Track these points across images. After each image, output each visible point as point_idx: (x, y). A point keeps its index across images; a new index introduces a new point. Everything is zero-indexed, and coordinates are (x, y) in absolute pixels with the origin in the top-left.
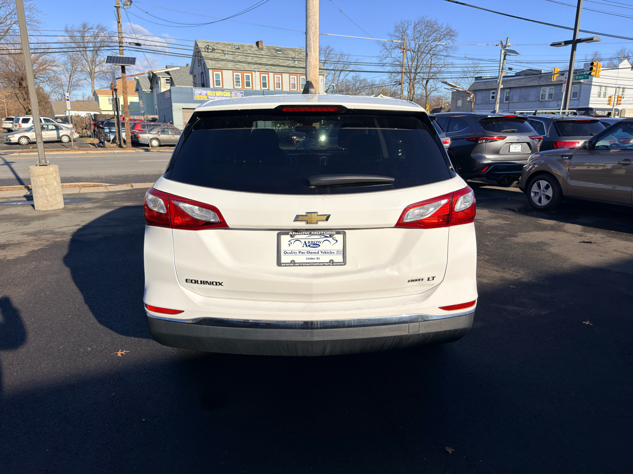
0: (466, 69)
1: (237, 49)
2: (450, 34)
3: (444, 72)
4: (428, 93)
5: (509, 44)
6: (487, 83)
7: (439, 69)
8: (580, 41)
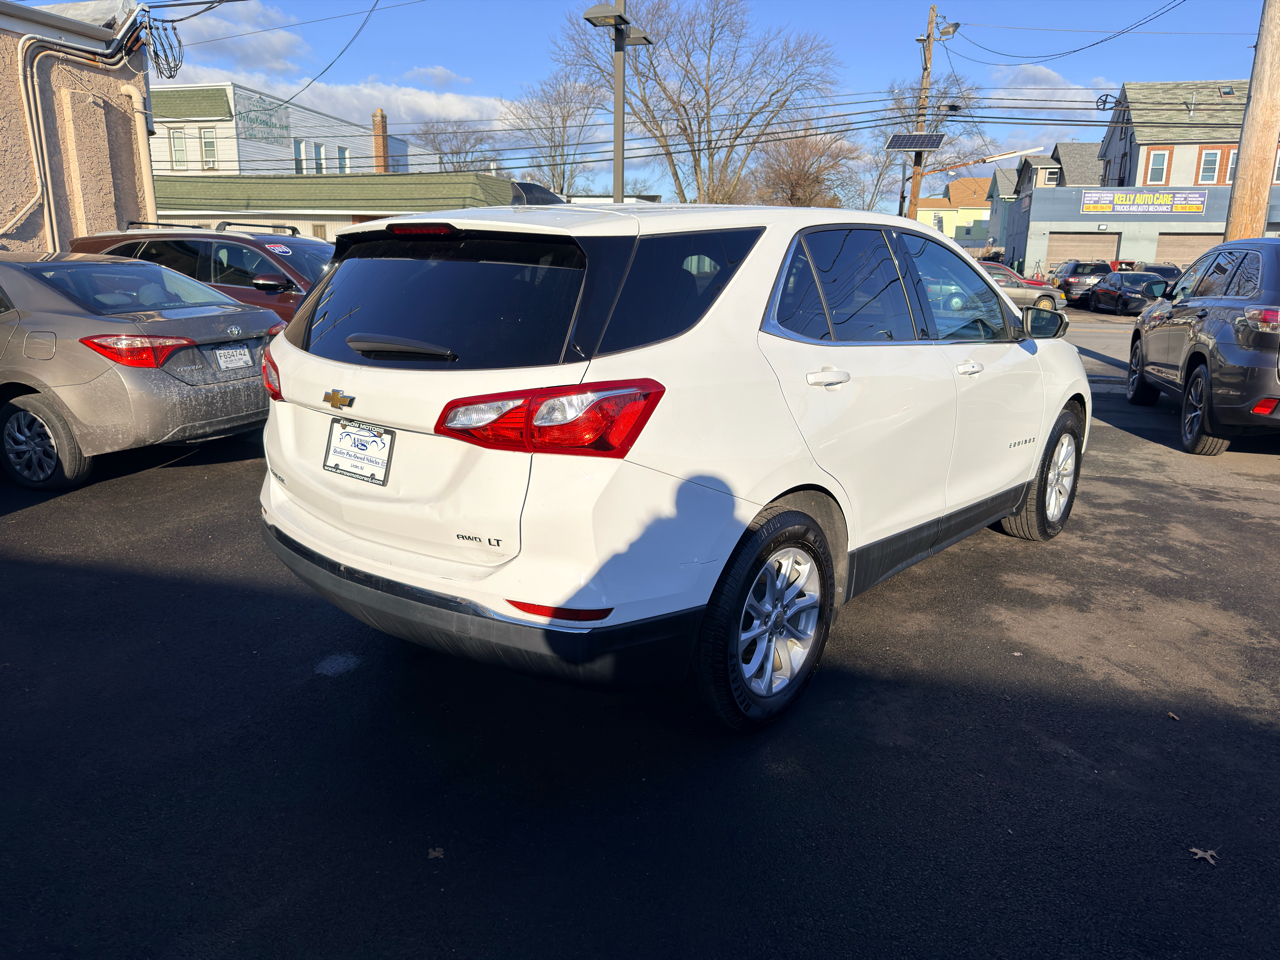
1: (1225, 93)
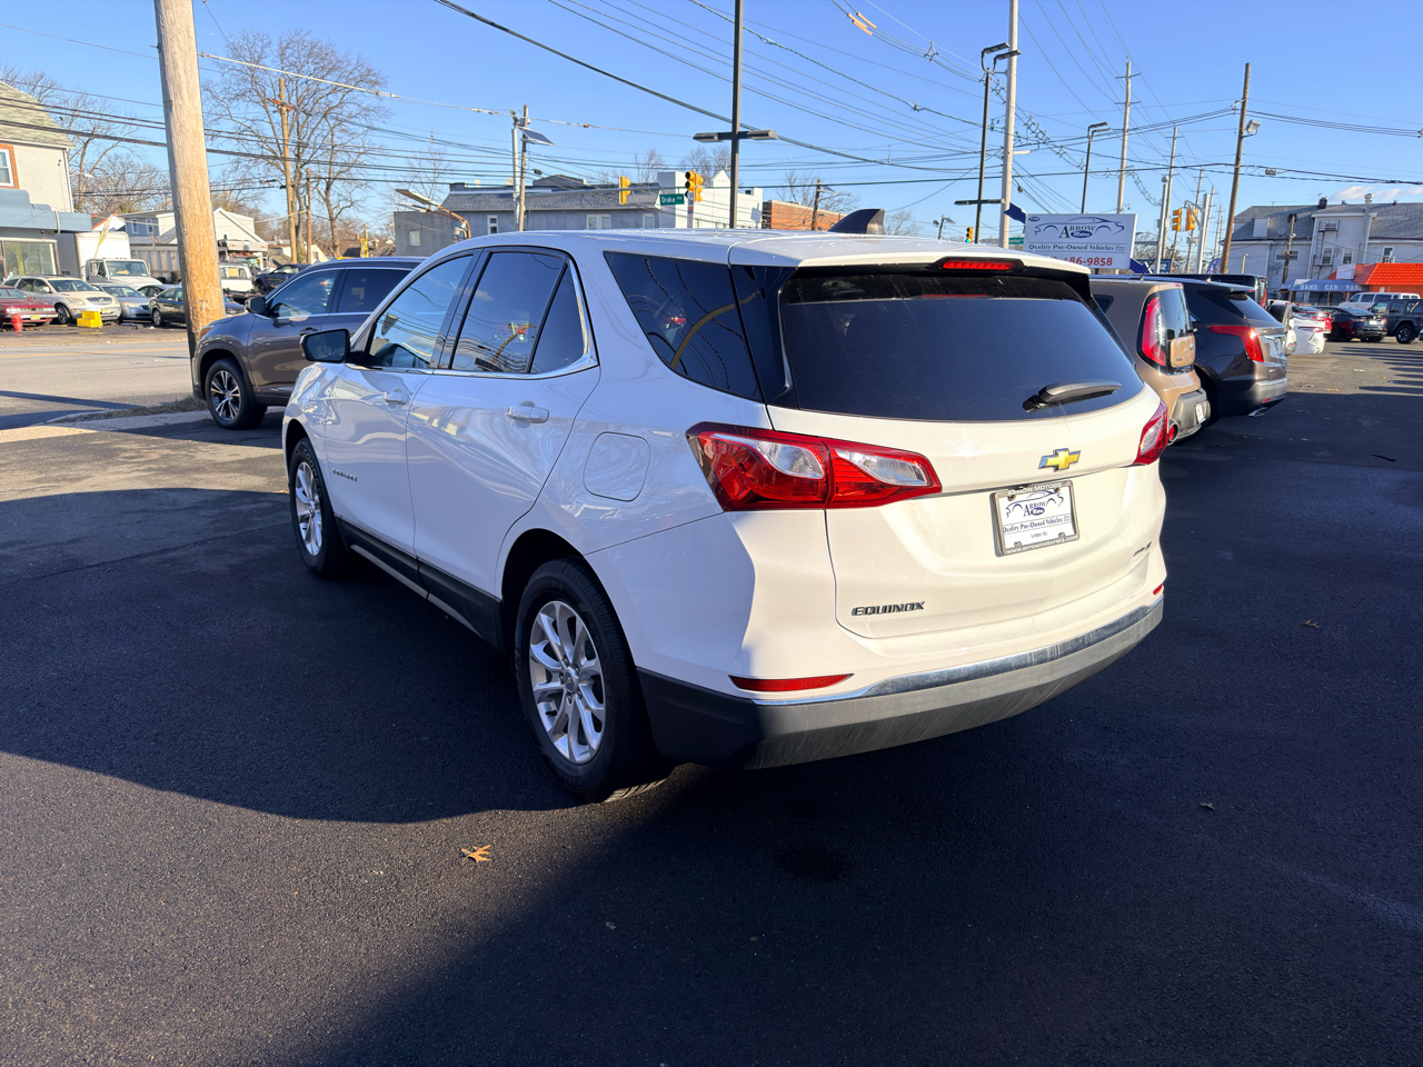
0: (415, 164)
2: (369, 79)
3: (366, 166)
4: (335, 212)
5: (529, 121)
6: (479, 198)
7: (354, 156)
8: (744, 135)
